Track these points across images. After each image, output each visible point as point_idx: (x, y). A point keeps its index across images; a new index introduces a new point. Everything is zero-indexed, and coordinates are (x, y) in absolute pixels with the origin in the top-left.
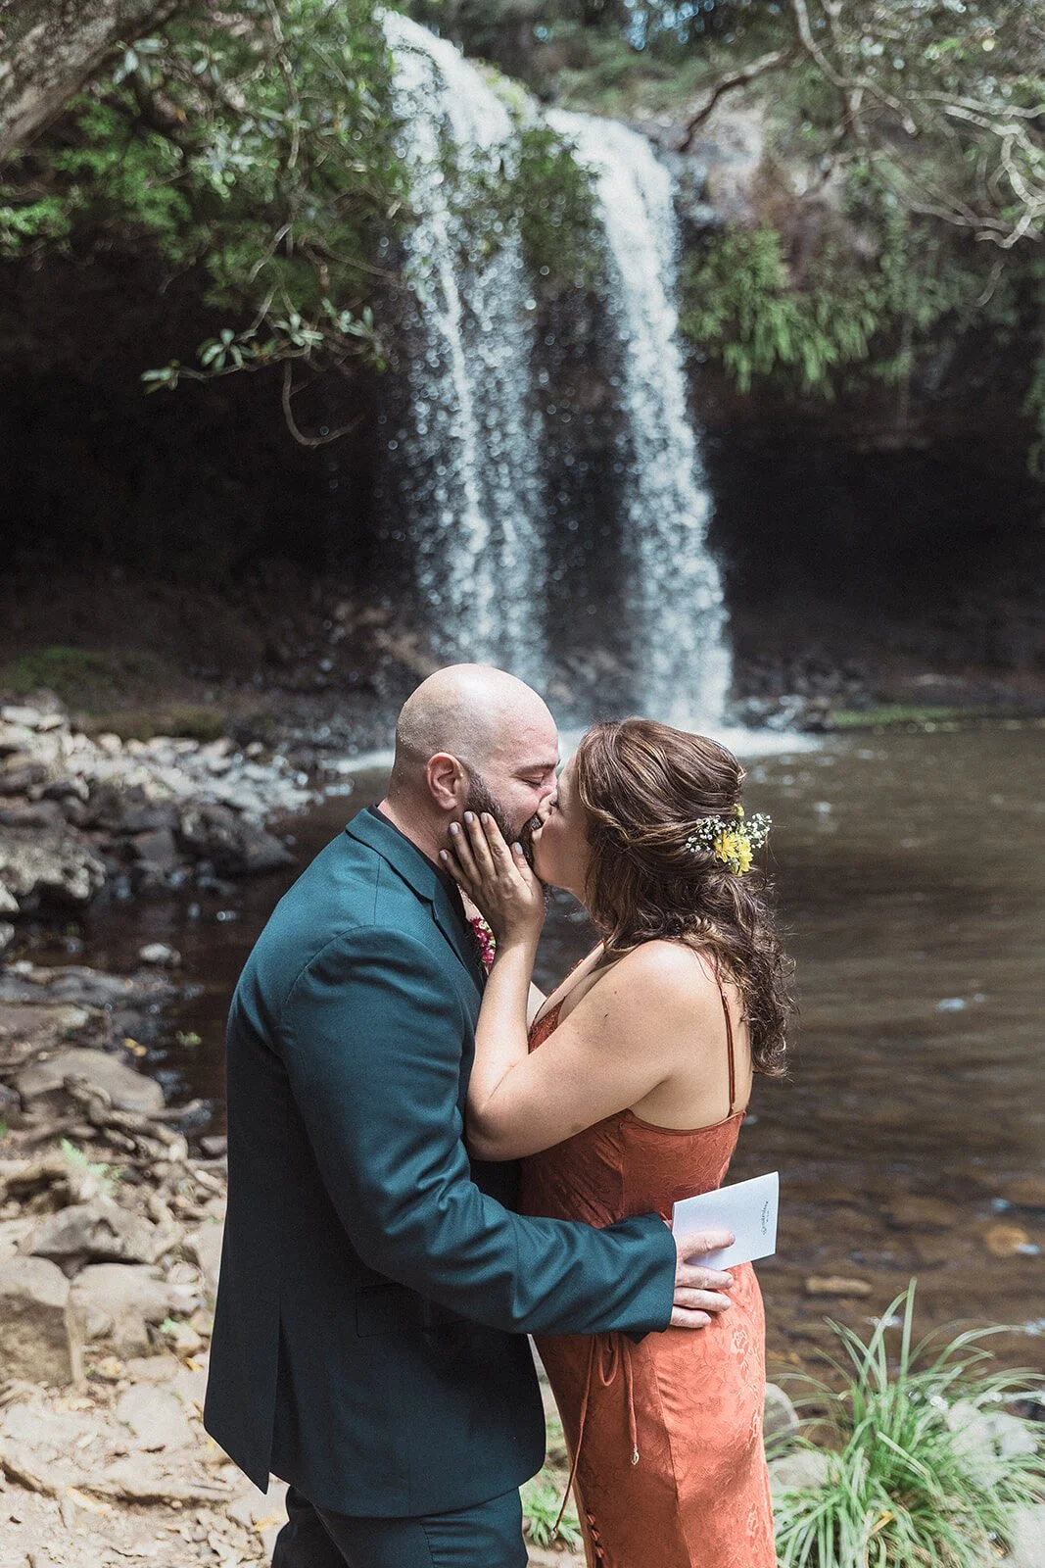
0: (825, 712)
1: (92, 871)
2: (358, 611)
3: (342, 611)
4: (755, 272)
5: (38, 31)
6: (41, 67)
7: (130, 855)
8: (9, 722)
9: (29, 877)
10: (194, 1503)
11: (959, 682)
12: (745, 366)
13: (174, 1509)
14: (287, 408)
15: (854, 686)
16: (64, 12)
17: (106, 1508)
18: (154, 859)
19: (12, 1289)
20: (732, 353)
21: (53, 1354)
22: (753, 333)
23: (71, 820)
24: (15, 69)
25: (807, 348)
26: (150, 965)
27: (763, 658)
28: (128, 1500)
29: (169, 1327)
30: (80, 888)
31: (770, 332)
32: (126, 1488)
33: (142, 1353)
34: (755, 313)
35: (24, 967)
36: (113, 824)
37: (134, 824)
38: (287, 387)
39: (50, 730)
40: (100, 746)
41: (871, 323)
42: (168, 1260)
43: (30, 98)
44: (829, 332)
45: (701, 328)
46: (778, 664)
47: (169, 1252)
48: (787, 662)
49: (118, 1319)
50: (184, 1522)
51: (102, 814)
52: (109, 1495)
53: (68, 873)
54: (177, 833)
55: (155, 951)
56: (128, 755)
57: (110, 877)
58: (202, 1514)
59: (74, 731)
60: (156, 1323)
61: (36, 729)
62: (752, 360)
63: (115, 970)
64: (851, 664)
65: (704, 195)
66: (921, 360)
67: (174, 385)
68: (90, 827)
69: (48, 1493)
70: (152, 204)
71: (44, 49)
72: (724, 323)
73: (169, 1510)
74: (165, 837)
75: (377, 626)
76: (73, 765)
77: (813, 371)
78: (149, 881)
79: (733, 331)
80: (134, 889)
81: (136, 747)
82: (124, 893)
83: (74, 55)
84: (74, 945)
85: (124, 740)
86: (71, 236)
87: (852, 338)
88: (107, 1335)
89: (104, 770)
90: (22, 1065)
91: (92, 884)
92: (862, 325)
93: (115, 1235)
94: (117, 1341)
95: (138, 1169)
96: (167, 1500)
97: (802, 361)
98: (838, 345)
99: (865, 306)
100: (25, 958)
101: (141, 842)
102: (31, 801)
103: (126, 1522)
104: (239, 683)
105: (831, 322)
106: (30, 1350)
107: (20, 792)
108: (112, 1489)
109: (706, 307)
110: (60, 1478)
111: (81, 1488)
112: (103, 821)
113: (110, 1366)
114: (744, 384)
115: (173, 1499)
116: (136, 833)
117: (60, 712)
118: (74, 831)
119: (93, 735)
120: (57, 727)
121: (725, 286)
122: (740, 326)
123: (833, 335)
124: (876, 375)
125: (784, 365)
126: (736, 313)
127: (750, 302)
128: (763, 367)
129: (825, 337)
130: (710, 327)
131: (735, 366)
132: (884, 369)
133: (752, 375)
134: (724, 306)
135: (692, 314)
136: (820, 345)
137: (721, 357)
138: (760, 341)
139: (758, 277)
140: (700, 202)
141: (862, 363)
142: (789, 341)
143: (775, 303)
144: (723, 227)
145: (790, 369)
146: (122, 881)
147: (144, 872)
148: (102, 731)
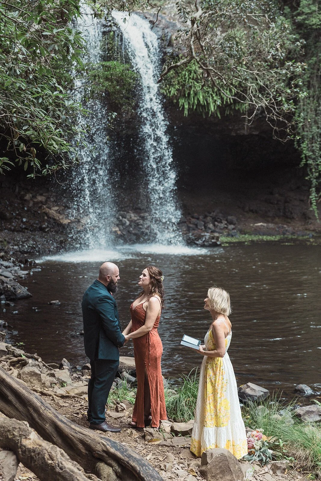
0: (218, 238)
2: (34, 197)
3: (28, 197)
11: (271, 225)
12: (186, 106)
15: (231, 227)
20: (181, 101)
22: (189, 94)
25: (210, 100)
27: (196, 215)
28: (63, 396)
34: (190, 87)
41: (234, 90)
42: (48, 376)
44: (218, 93)
45: (170, 92)
46: (201, 217)
48: (206, 217)
52: (60, 396)
62: (189, 103)
64: (230, 218)
65: (170, 44)
72: (178, 90)
75: (41, 202)
77: (212, 108)
79: (183, 93)
87: (227, 96)
92: (230, 91)
96: (70, 396)
97: (208, 104)
98: (222, 99)
105: (219, 90)
109: (171, 85)
111: (55, 395)
114: (186, 112)
121: (179, 76)
122: (185, 91)
123: (220, 94)
124: (237, 108)
125: (201, 105)
126: (183, 86)
127: (188, 81)
128: (193, 106)
129: (216, 95)
130: (173, 91)
131: (183, 106)
132: (240, 106)
133: (189, 109)
134: (179, 83)
135: (166, 86)
136: (215, 98)
137: (178, 102)
138: (192, 96)
139: (191, 73)
140: (168, 46)
141: (231, 104)
142: (203, 97)
143: (198, 82)
144: (178, 56)
145: (203, 107)
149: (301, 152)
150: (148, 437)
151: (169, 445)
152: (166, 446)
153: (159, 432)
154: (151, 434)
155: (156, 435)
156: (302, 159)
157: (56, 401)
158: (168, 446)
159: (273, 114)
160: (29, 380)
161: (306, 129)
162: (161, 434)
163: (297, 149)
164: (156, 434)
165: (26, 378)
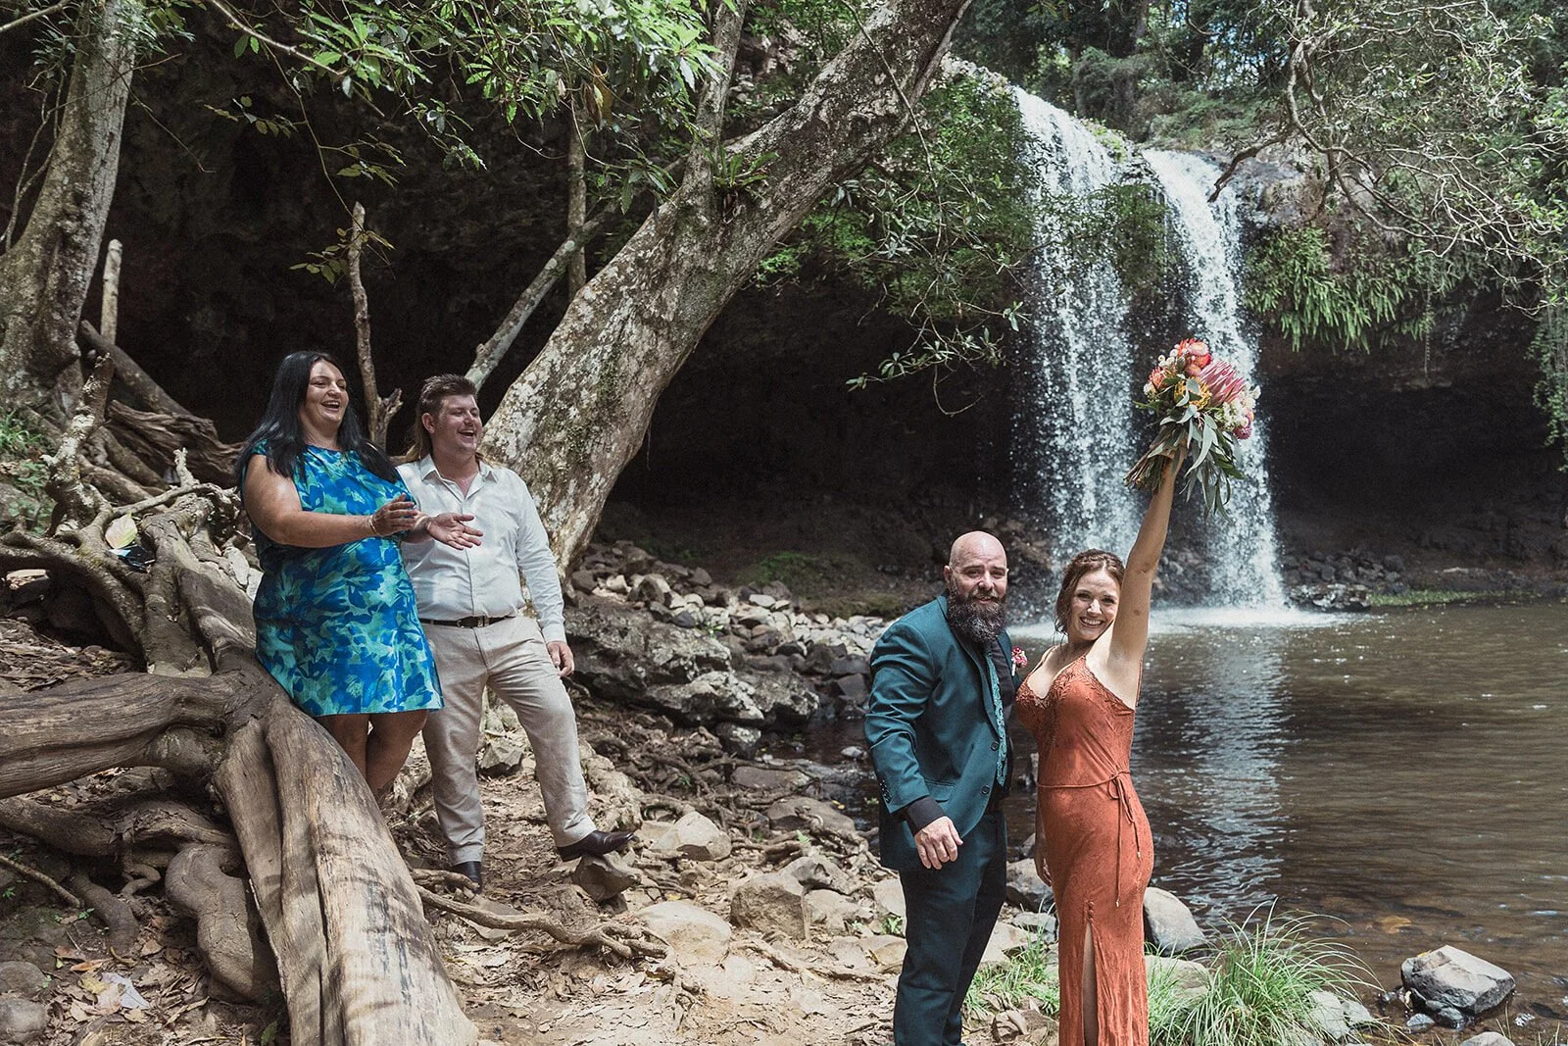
0: (1364, 595)
1: (812, 700)
2: (1002, 523)
4: (1304, 259)
5: (788, 178)
6: (789, 199)
7: (836, 691)
8: (755, 604)
9: (771, 700)
10: (867, 980)
11: (1480, 572)
12: (1297, 331)
14: (935, 392)
15: (1392, 576)
16: (803, 166)
17: (823, 980)
18: (851, 694)
19: (774, 885)
20: (1286, 321)
21: (795, 922)
22: (1302, 306)
23: (795, 668)
24: (774, 202)
25: (1347, 315)
26: (847, 757)
27: (1318, 554)
28: (834, 977)
29: (856, 925)
30: (802, 710)
31: (1316, 304)
32: (833, 971)
33: (841, 933)
34: (1305, 290)
35: (767, 758)
36: (825, 671)
37: (839, 670)
38: (935, 379)
39: (780, 609)
40: (814, 621)
41: (1398, 293)
42: (857, 896)
43: (782, 217)
44: (1365, 302)
45: (1262, 303)
46: (1329, 559)
47: (857, 891)
48: (1338, 557)
49: (829, 916)
50: (863, 988)
51: (816, 664)
52: (825, 974)
53: (795, 700)
55: (850, 751)
56: (834, 627)
57: (822, 705)
58: (872, 985)
59: (797, 611)
60: (850, 921)
61: (772, 609)
62: (1302, 324)
63: (826, 762)
64: (1389, 559)
65: (1262, 204)
66: (1439, 318)
67: (864, 387)
68: (809, 673)
69: (794, 971)
70: (853, 248)
71: (791, 189)
72: (1279, 298)
73: (855, 982)
74: (860, 679)
75: (1015, 532)
76: (797, 633)
77: (1352, 332)
78: (849, 709)
79: (1287, 304)
80: (837, 714)
81: (839, 621)
82: (832, 716)
83: (808, 190)
84: (800, 747)
85: (832, 618)
86: (800, 273)
87: (1383, 305)
88: (823, 922)
89: (818, 637)
90: (771, 803)
91: (810, 707)
92: (1391, 295)
93: (826, 876)
94: (828, 926)
95: (840, 859)
97: (1343, 324)
98: (1373, 312)
99: (1394, 280)
100: (768, 753)
101: (843, 682)
102: (769, 655)
103: (833, 988)
104: (913, 577)
105: (1366, 294)
106: (782, 918)
107: (763, 650)
108: (826, 971)
109: (1264, 288)
110: (801, 966)
111: (811, 970)
112: (817, 669)
113: (825, 937)
114: (1296, 343)
116: (839, 677)
117: (788, 598)
118: (798, 674)
119: (812, 614)
120: (786, 607)
121: (1281, 269)
122: (1293, 299)
123: (1368, 303)
124: (1404, 332)
125: (1328, 328)
126: (1290, 289)
127: (1300, 280)
128: (1311, 330)
129: (1361, 305)
130: (1269, 301)
131: (1291, 329)
132: (1411, 328)
133: (1302, 337)
134: (1280, 285)
135: (1254, 292)
136: (1358, 311)
137: (1279, 323)
138: (1308, 309)
139: (1306, 260)
140: (1258, 209)
141: (1393, 322)
142: (1332, 309)
143: (1320, 280)
144: (1278, 228)
145: (1333, 330)
146: (830, 708)
147: (845, 703)
148: (816, 612)
149: (1549, 416)
156: (1551, 428)
159: (1503, 244)
160: (766, 914)
161: (1559, 366)
163: (1540, 409)
165: (757, 908)
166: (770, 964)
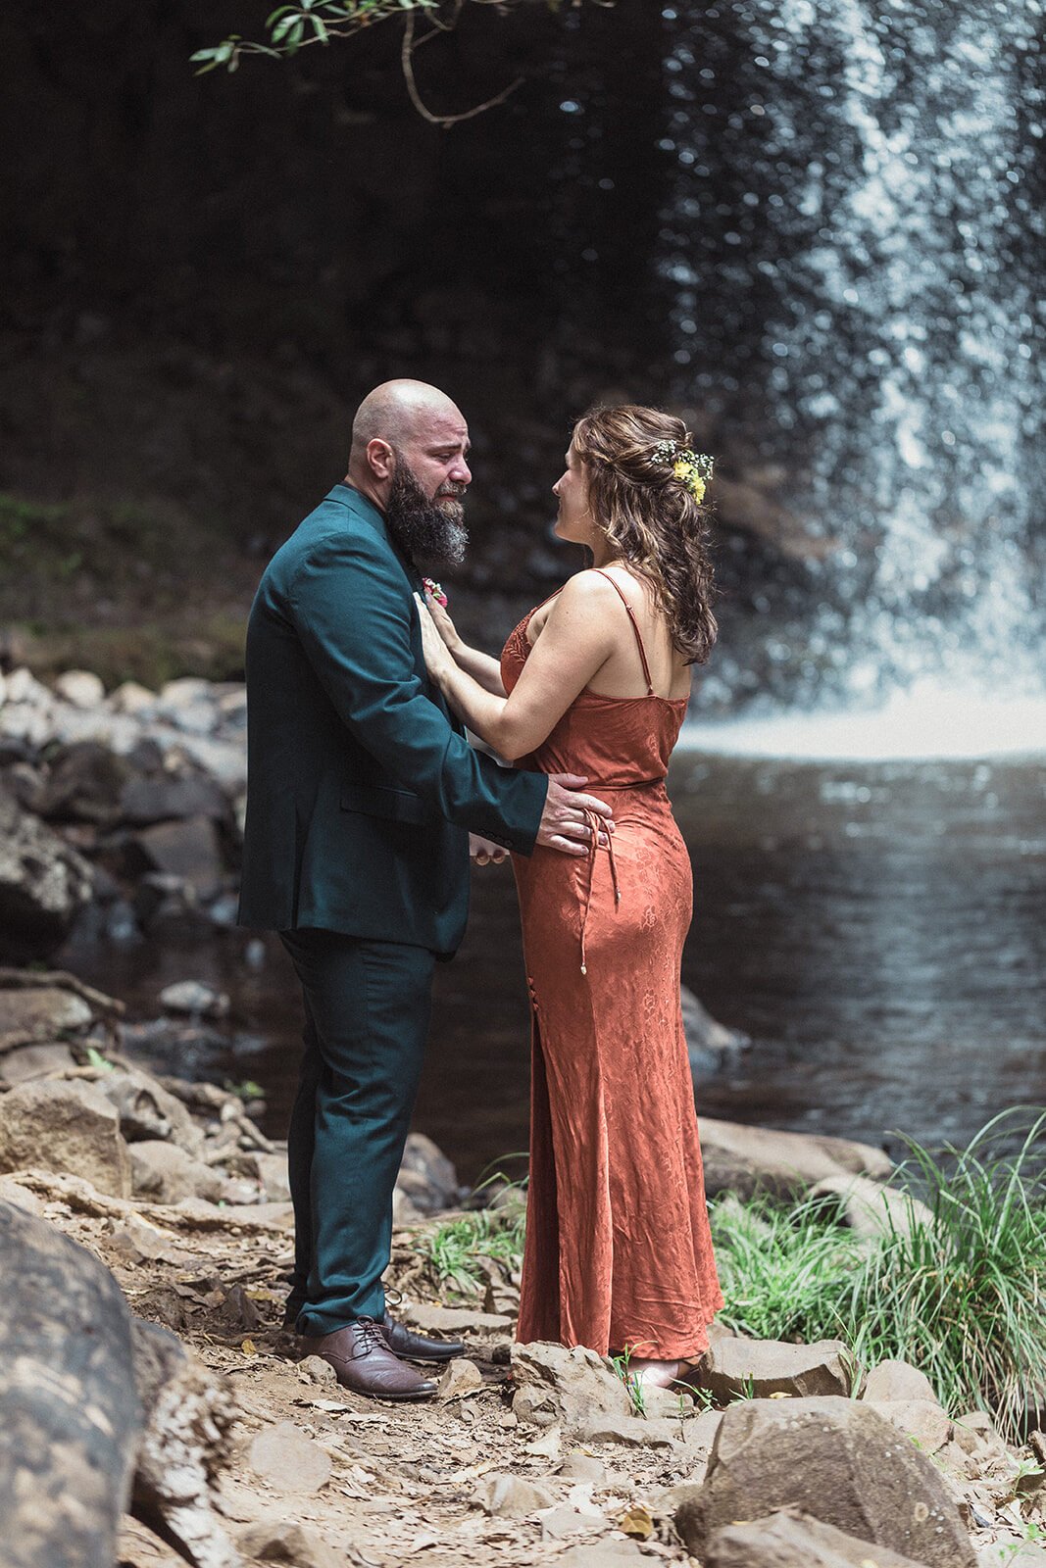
7: (136, 864)
10: (252, 1230)
13: (234, 1235)
14: (407, 68)
17: (169, 1233)
18: (180, 872)
19: (62, 1097)
21: (104, 1169)
28: (189, 1227)
30: (52, 892)
32: (188, 1215)
36: (102, 812)
37: (143, 808)
38: (408, 36)
40: (60, 696)
42: (222, 1172)
47: (224, 1163)
49: (167, 1178)
50: (243, 1242)
51: (80, 793)
52: (170, 1223)
53: (32, 866)
54: (223, 827)
55: (185, 993)
56: (119, 710)
57: (103, 900)
60: (212, 1201)
67: (233, 67)
68: (58, 817)
69: (114, 1216)
73: (229, 1236)
74: (201, 830)
76: (14, 721)
78: (171, 908)
80: (141, 924)
81: (135, 697)
82: (123, 931)
85: (111, 686)
89: (77, 728)
91: (72, 891)
93: (161, 1116)
96: (227, 1226)
101: (156, 840)
103: (186, 1243)
106: (79, 1161)
108: (174, 1218)
110: (126, 1207)
111: (144, 1214)
112: (83, 807)
115: (233, 1226)
116: (146, 824)
118: (30, 824)
119: (49, 674)
146: (122, 908)
147: (161, 894)
148: (62, 668)
150: (529, 1394)
151: (639, 1439)
152: (619, 1439)
153: (604, 1373)
154: (548, 1375)
155: (580, 1384)
157: (117, 1231)
158: (632, 1444)
160: (46, 1152)
162: (613, 1381)
164: (577, 1377)
165: (29, 1140)
166: (66, 1209)
